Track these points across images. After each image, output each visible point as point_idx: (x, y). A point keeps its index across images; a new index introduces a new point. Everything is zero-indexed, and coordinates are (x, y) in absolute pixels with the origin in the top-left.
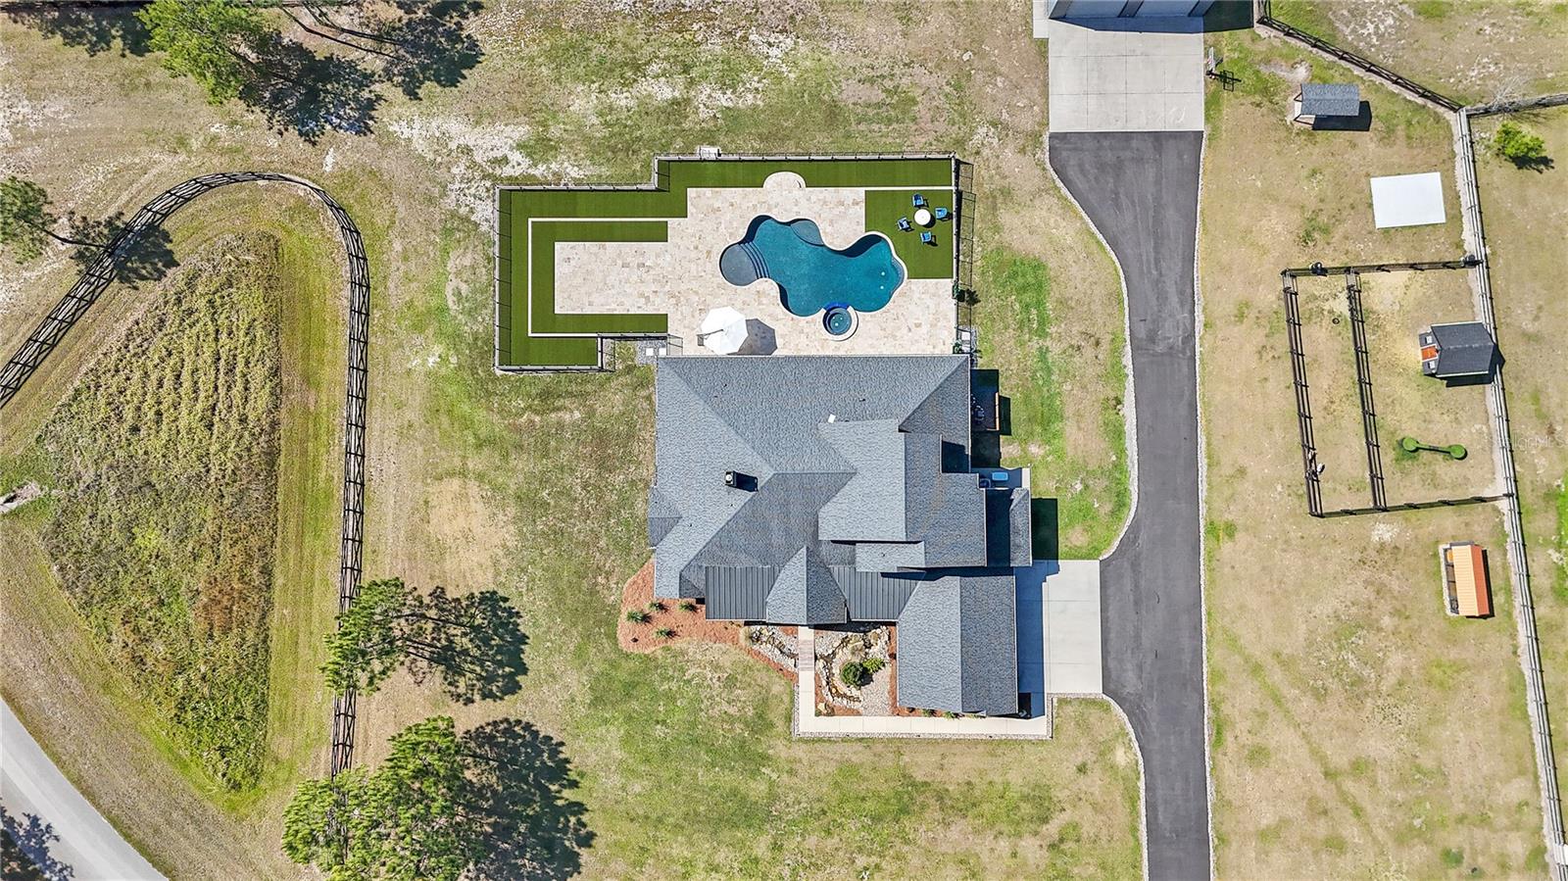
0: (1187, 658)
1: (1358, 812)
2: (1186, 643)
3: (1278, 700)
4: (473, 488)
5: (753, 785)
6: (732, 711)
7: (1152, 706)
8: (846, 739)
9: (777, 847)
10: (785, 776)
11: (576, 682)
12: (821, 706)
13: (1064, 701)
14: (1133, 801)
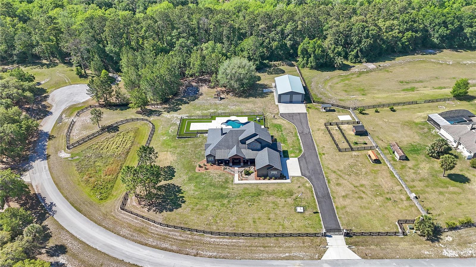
0: (319, 171)
1: (364, 192)
2: (318, 168)
3: (341, 176)
4: (169, 153)
5: (224, 192)
6: (219, 180)
7: (313, 177)
8: (245, 184)
9: (229, 202)
10: (231, 190)
11: (185, 177)
12: (240, 179)
13: (293, 177)
14: (312, 192)
